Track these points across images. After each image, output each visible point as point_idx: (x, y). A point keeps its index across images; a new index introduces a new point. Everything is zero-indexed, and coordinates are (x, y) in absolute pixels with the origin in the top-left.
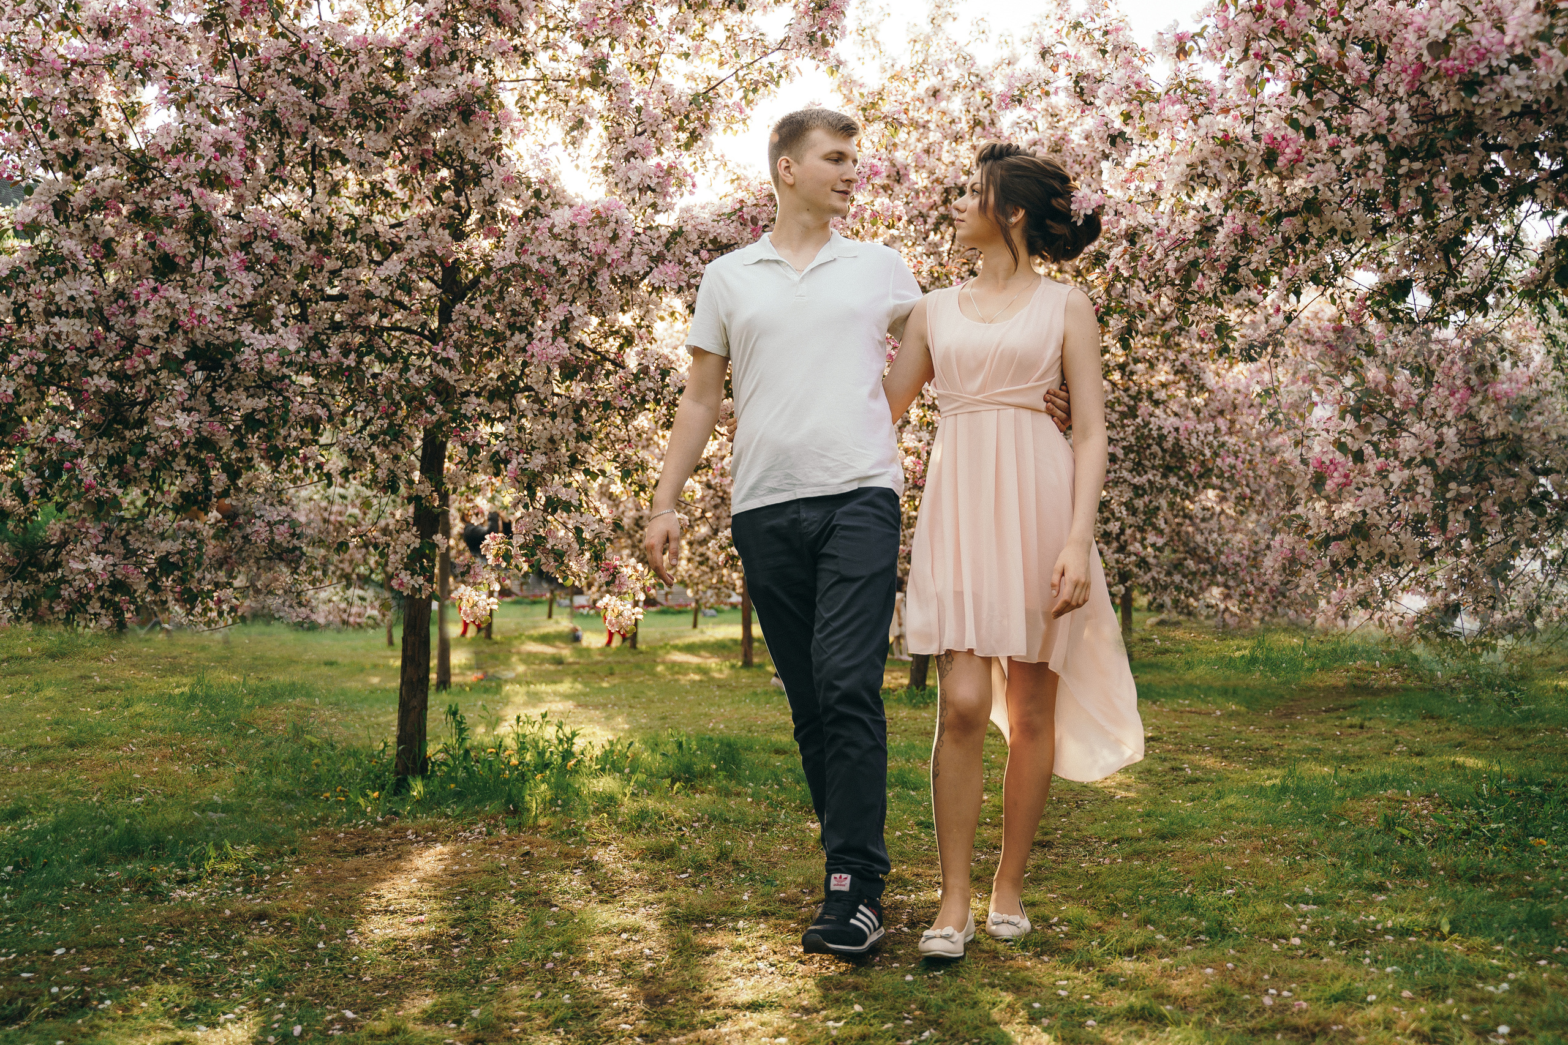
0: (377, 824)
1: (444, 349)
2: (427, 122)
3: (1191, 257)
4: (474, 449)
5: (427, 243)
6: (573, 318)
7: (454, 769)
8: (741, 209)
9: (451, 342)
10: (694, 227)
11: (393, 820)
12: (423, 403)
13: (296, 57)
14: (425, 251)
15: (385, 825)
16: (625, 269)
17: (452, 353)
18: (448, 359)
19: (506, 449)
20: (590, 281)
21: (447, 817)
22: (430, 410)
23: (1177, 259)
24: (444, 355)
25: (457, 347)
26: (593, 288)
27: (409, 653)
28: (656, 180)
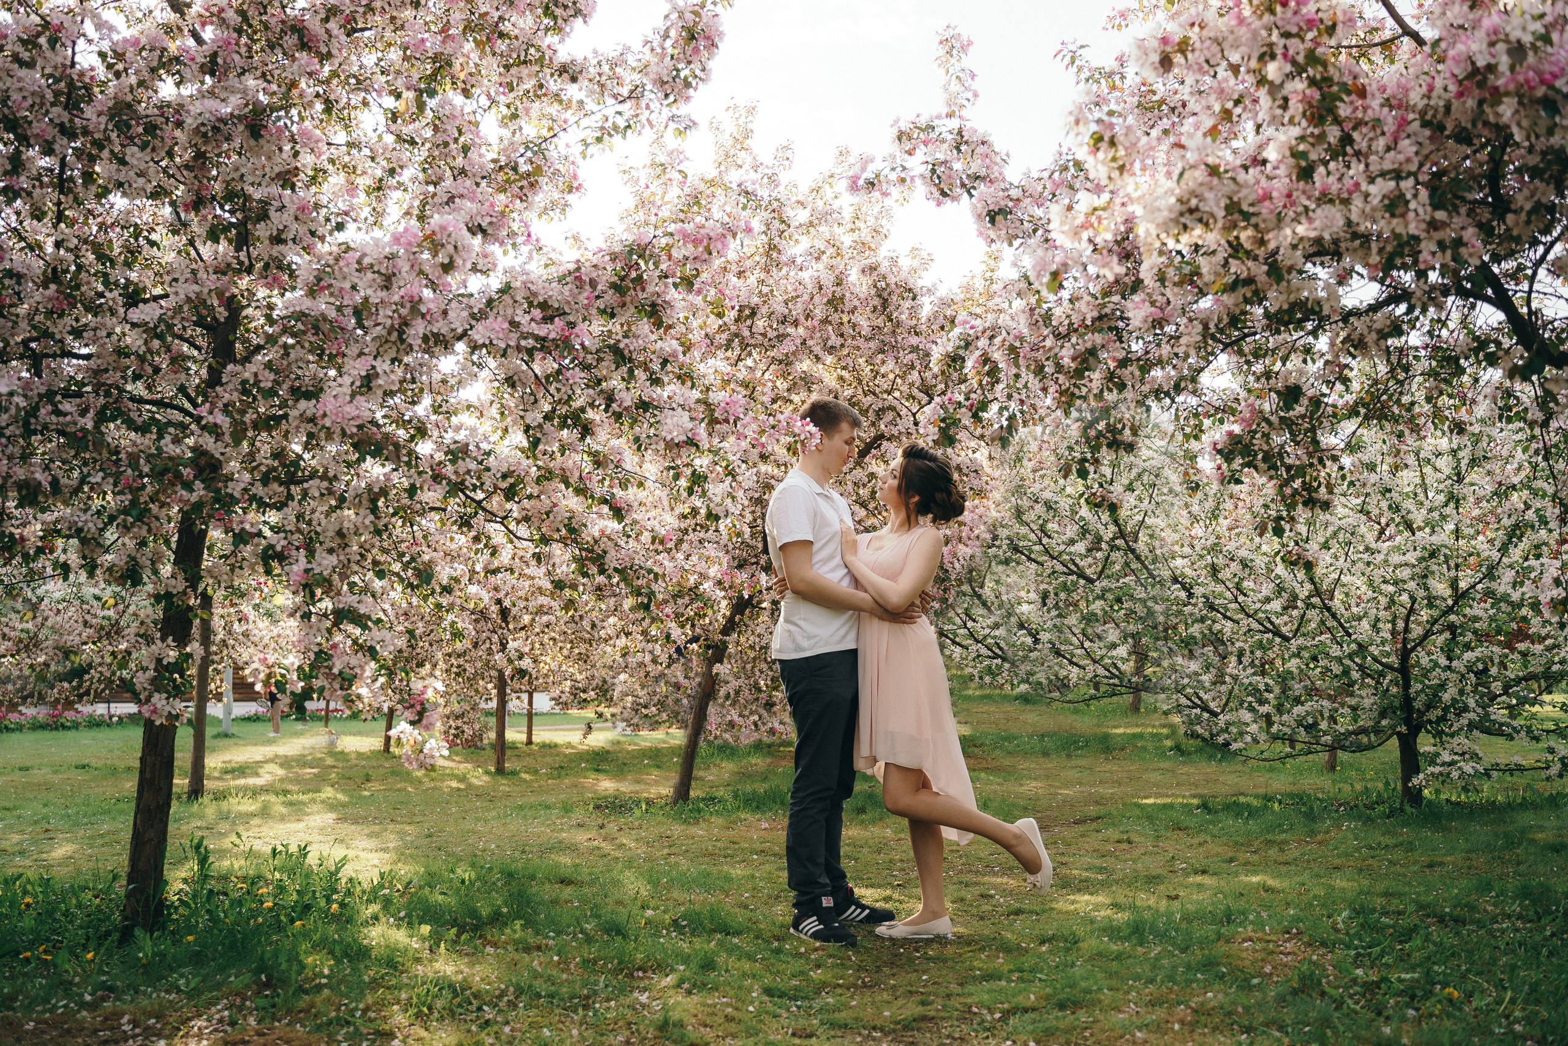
0: (83, 1005)
1: (211, 413)
2: (205, 135)
3: (1089, 345)
4: (241, 538)
5: (196, 288)
6: (377, 375)
7: (195, 913)
8: (578, 269)
9: (220, 405)
10: (524, 283)
11: (103, 999)
12: (178, 476)
13: (42, 40)
14: (193, 296)
15: (92, 1007)
16: (440, 327)
17: (220, 418)
18: (216, 425)
19: (283, 543)
20: (401, 333)
21: (179, 991)
22: (188, 486)
23: (1073, 346)
24: (211, 419)
25: (226, 409)
26: (403, 341)
27: (148, 776)
28: (488, 219)
